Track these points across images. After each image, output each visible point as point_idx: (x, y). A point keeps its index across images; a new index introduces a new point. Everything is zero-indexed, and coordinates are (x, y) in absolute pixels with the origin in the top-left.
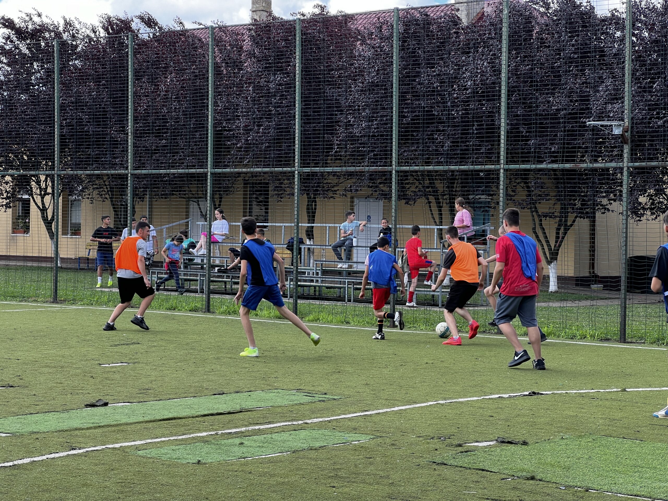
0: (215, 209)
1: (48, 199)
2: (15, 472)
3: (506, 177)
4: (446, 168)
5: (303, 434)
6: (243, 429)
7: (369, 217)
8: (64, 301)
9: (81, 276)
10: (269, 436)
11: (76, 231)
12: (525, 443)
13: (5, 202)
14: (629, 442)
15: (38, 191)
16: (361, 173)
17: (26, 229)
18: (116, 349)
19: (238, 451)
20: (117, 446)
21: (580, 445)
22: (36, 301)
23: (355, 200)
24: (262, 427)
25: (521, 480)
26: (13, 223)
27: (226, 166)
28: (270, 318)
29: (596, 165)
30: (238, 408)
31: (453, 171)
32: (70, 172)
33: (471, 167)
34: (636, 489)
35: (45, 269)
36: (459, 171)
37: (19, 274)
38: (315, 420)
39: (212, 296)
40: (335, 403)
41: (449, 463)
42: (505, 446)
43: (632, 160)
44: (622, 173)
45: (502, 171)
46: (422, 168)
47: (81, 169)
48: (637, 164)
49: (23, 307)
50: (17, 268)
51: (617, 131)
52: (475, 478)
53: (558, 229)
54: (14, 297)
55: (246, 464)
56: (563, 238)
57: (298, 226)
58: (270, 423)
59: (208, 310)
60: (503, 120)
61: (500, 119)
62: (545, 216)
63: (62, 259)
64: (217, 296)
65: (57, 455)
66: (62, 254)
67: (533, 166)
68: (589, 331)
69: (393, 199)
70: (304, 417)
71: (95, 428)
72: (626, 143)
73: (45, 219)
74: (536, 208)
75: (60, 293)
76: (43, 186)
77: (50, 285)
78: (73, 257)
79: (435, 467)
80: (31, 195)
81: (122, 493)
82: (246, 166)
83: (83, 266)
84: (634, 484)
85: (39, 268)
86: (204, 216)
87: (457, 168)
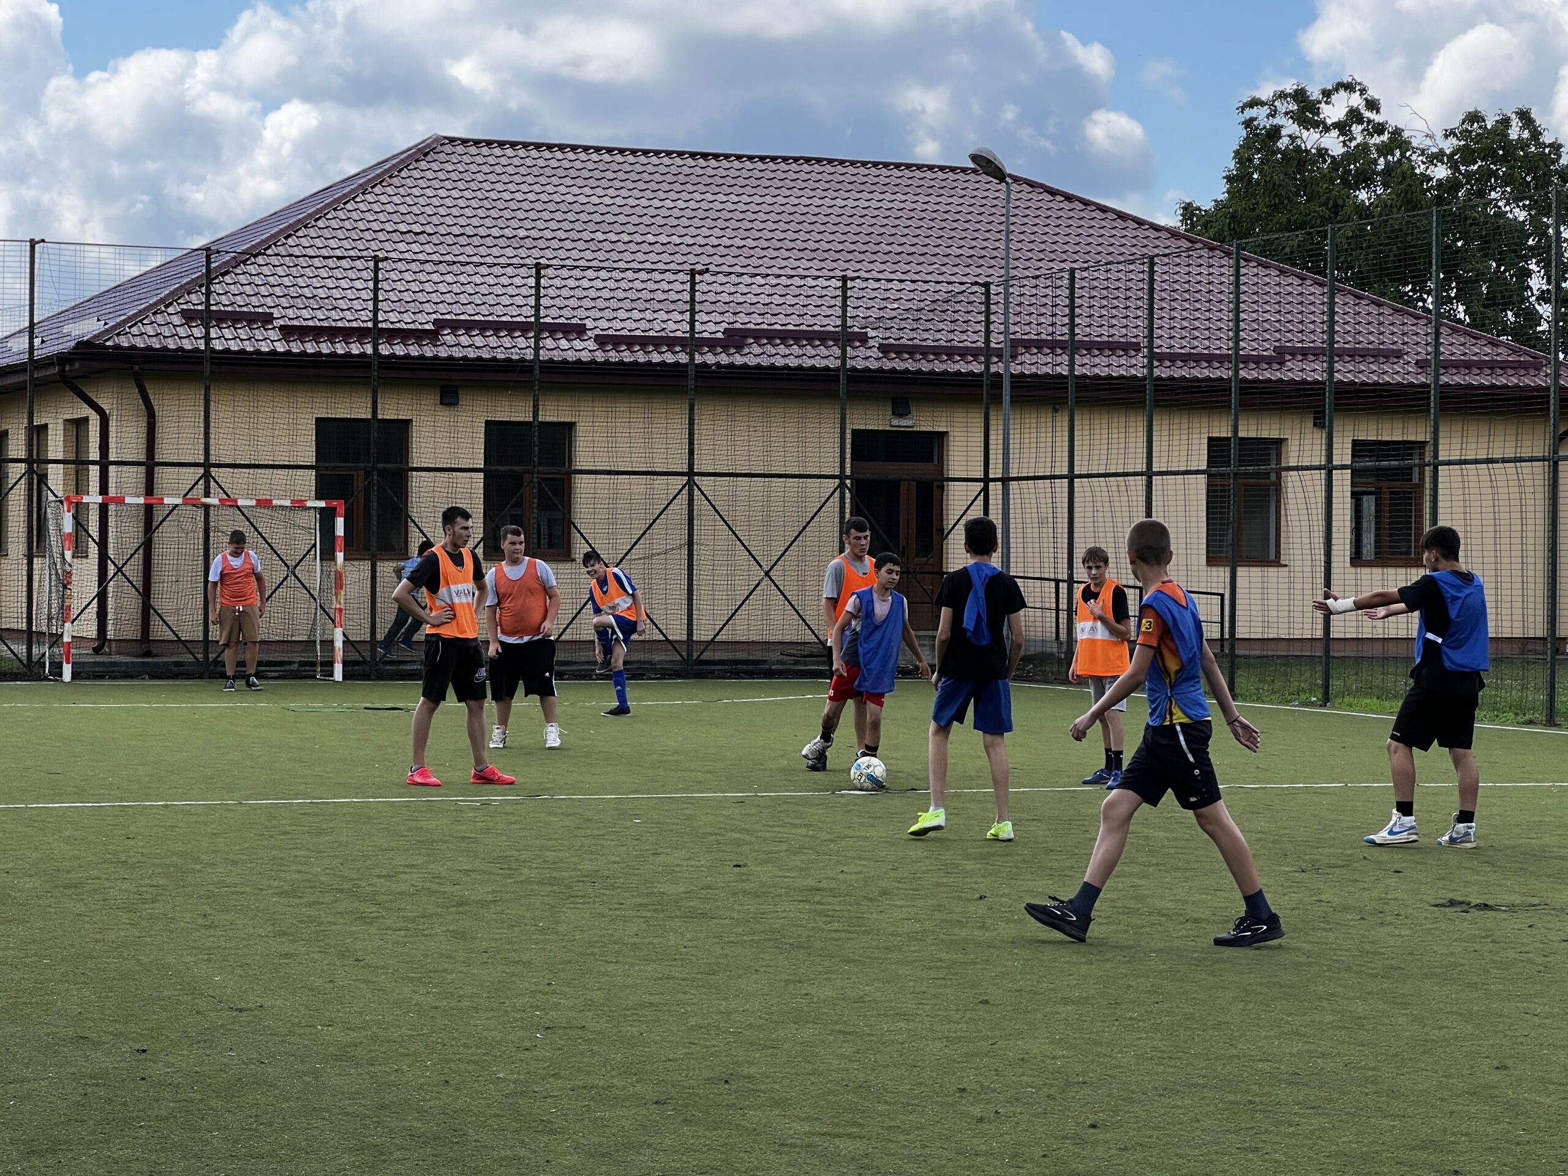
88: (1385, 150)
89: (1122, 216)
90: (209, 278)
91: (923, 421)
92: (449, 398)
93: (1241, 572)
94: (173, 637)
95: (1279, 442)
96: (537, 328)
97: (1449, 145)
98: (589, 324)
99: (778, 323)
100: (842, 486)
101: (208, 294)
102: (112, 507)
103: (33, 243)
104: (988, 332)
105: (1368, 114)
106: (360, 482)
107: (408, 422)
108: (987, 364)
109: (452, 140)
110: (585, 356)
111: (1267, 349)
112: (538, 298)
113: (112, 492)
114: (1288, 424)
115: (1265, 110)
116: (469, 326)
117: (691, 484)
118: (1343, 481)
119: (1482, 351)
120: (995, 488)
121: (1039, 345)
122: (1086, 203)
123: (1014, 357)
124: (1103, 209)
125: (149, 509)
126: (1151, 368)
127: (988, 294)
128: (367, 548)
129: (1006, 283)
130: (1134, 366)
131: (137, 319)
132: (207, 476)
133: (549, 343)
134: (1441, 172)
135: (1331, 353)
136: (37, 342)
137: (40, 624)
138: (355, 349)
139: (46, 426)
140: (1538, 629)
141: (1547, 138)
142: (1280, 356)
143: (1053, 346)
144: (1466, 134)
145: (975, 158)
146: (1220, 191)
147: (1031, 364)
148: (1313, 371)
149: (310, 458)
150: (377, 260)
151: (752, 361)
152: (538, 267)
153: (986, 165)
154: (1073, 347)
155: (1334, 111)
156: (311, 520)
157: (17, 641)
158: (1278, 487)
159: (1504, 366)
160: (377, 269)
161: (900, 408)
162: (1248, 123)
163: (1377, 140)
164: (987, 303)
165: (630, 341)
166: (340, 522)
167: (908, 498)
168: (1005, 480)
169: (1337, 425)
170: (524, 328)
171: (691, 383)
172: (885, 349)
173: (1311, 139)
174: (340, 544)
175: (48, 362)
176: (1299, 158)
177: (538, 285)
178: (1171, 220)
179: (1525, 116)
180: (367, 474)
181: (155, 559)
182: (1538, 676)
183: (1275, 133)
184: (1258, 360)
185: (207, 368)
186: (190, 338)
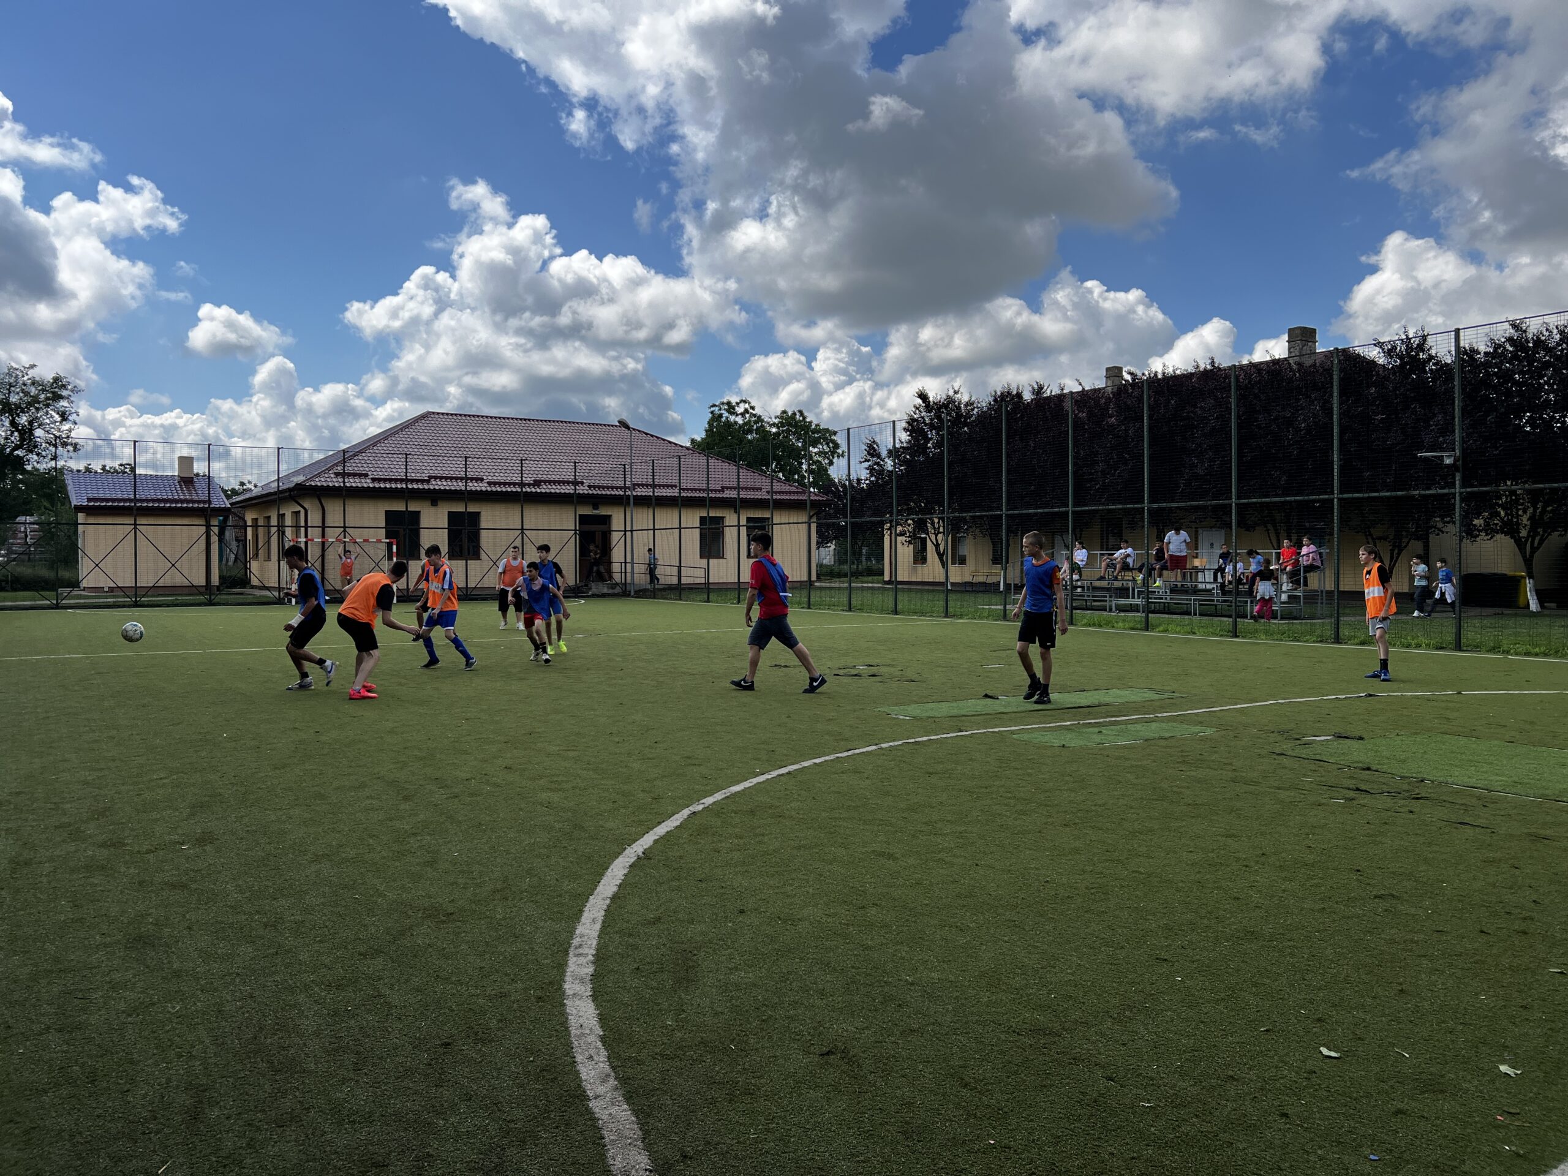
0: (1076, 540)
1: (940, 536)
2: (916, 747)
3: (1340, 506)
4: (1283, 499)
5: (1154, 725)
6: (1101, 720)
7: (1212, 544)
8: (953, 616)
9: (967, 596)
10: (1123, 726)
11: (962, 561)
12: (1361, 738)
13: (908, 539)
14: (1464, 739)
15: (933, 531)
16: (1205, 507)
17: (924, 560)
18: (994, 654)
19: (1098, 738)
20: (996, 730)
21: (1415, 741)
22: (931, 616)
23: (1200, 531)
24: (1118, 719)
25: (1356, 770)
26: (914, 556)
27: (1086, 505)
28: (1125, 629)
29: (1428, 492)
30: (1096, 702)
31: (1290, 502)
32: (957, 514)
33: (1306, 498)
34: (1472, 782)
35: (938, 591)
36: (1295, 501)
37: (919, 595)
38: (1165, 714)
39: (1074, 612)
40: (1184, 700)
41: (1290, 753)
42: (1341, 741)
43: (1463, 486)
44: (1455, 498)
45: (1336, 500)
46: (1259, 500)
47: (965, 512)
48: (1468, 490)
49: (922, 620)
50: (917, 591)
51: (1448, 461)
52: (1313, 767)
53: (1392, 551)
54: (915, 613)
55: (1104, 749)
56: (1397, 558)
57: (1148, 552)
58: (1124, 716)
60: (1335, 456)
61: (1333, 455)
62: (1380, 538)
63: (951, 583)
64: (1078, 611)
65: (949, 735)
66: (952, 580)
67: (1366, 495)
68: (1424, 641)
69: (1234, 527)
70: (1154, 711)
71: (978, 715)
72: (1458, 471)
73: (938, 552)
74: (1370, 532)
75: (951, 610)
76: (937, 526)
77: (942, 603)
78: (960, 581)
79: (1276, 757)
80: (928, 534)
81: (1000, 767)
82: (1103, 504)
83: (968, 589)
84: (1470, 777)
85: (933, 591)
86: (1067, 547)
87: (1293, 498)
88: (756, 422)
89: (670, 442)
90: (344, 461)
91: (603, 511)
92: (434, 503)
93: (711, 560)
94: (332, 588)
95: (723, 518)
96: (466, 479)
97: (777, 421)
98: (485, 477)
99: (553, 478)
100: (575, 533)
101: (344, 466)
102: (309, 542)
103: (279, 449)
104: (625, 481)
105: (751, 411)
106: (402, 532)
107: (419, 512)
108: (625, 492)
109: (434, 413)
110: (484, 489)
111: (718, 487)
112: (466, 468)
113: (309, 537)
114: (725, 512)
115: (717, 408)
116: (441, 478)
117: (522, 533)
118: (744, 530)
119: (787, 488)
120: (629, 534)
121: (643, 485)
122: (658, 438)
123: (634, 489)
124: (664, 440)
125: (323, 543)
126: (680, 493)
127: (625, 468)
128: (405, 556)
129: (631, 464)
130: (675, 492)
131: (318, 475)
132: (345, 531)
133: (470, 484)
134: (774, 430)
135: (739, 488)
136: (281, 484)
137: (283, 585)
138: (399, 486)
139: (284, 514)
140: (805, 578)
141: (808, 420)
142: (723, 489)
143: (647, 485)
144: (782, 418)
145: (619, 422)
146: (703, 435)
147: (640, 492)
148: (733, 494)
149: (384, 525)
150: (406, 454)
151: (543, 491)
152: (466, 457)
153: (623, 424)
154: (654, 486)
155: (740, 409)
156: (384, 547)
157: (275, 591)
158: (723, 532)
159: (794, 493)
160: (406, 458)
161: (596, 507)
162: (712, 412)
163: (753, 419)
164: (625, 471)
165: (500, 484)
166: (394, 548)
167: (598, 538)
168: (632, 531)
169: (741, 512)
170: (461, 479)
171: (522, 498)
172: (590, 487)
173: (732, 418)
174: (395, 555)
175: (284, 491)
176: (728, 424)
177: (466, 464)
178: (688, 444)
179: (801, 412)
180: (404, 530)
181: (326, 561)
182: (805, 593)
183: (721, 416)
184: (716, 491)
185: (344, 493)
186: (338, 482)
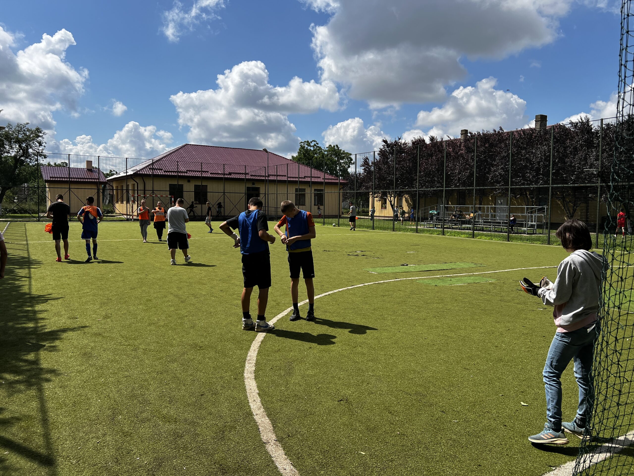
1: (392, 198)
2: (379, 285)
5: (472, 278)
6: (452, 275)
8: (396, 231)
10: (461, 278)
13: (379, 199)
17: (386, 208)
18: (412, 247)
19: (450, 283)
20: (410, 279)
22: (388, 231)
23: (497, 198)
24: (459, 275)
26: (382, 206)
27: (450, 187)
28: (464, 237)
30: (451, 268)
38: (477, 273)
39: (445, 229)
40: (485, 267)
45: (550, 187)
49: (384, 232)
50: (382, 220)
54: (381, 229)
55: (452, 287)
58: (461, 273)
59: (443, 234)
65: (391, 280)
70: (473, 272)
71: (403, 272)
73: (391, 204)
75: (395, 228)
76: (391, 194)
77: (392, 225)
80: (387, 197)
81: (411, 294)
85: (389, 220)
86: (443, 203)
88: (319, 150)
89: (284, 158)
90: (153, 163)
91: (256, 186)
92: (189, 181)
95: (305, 189)
96: (202, 172)
97: (327, 149)
98: (209, 171)
99: (236, 172)
100: (245, 194)
101: (153, 166)
102: (139, 196)
103: (127, 158)
104: (265, 173)
105: (317, 145)
106: (176, 193)
107: (183, 185)
108: (265, 178)
109: (189, 145)
110: (209, 176)
111: (303, 176)
112: (201, 167)
113: (139, 194)
114: (306, 187)
115: (303, 144)
116: (192, 171)
117: (224, 194)
118: (313, 195)
119: (331, 177)
121: (272, 175)
123: (269, 177)
124: (281, 157)
126: (287, 179)
129: (268, 167)
130: (285, 178)
131: (143, 169)
132: (153, 192)
133: (203, 174)
134: (326, 153)
135: (311, 177)
137: (129, 213)
138: (175, 174)
139: (129, 185)
140: (337, 214)
141: (340, 149)
142: (305, 177)
143: (274, 175)
144: (329, 148)
145: (263, 149)
146: (297, 154)
147: (271, 178)
148: (309, 179)
149: (169, 190)
150: (178, 161)
151: (233, 177)
152: (202, 163)
153: (265, 150)
154: (277, 176)
155: (312, 144)
156: (169, 198)
157: (125, 215)
158: (305, 195)
159: (333, 179)
160: (178, 163)
161: (253, 184)
162: (301, 145)
163: (318, 148)
164: (265, 169)
165: (215, 174)
168: (268, 194)
169: (312, 187)
170: (200, 171)
171: (224, 180)
172: (251, 176)
173: (309, 148)
175: (129, 176)
176: (307, 150)
178: (291, 158)
179: (337, 146)
182: (337, 220)
183: (304, 147)
184: (302, 178)
185: (153, 177)
186: (151, 172)
